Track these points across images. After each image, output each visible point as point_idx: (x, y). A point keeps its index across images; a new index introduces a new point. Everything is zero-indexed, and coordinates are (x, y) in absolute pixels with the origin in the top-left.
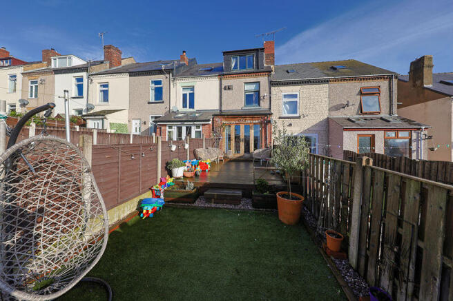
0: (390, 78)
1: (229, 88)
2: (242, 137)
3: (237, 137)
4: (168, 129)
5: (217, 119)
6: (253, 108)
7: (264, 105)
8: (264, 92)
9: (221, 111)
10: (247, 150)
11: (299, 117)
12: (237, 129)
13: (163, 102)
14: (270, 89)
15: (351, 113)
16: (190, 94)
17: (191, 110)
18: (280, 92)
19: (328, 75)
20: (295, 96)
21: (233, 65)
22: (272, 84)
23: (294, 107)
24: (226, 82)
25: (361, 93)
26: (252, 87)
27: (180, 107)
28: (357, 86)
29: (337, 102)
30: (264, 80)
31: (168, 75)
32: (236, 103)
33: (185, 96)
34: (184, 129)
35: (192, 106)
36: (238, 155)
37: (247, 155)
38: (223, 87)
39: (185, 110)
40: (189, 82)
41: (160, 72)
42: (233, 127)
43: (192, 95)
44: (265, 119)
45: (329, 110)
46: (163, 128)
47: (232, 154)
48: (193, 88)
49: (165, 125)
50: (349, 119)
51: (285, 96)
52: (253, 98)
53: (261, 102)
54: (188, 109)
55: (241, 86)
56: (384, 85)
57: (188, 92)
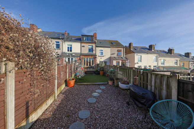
0: (123, 48)
1: (84, 46)
2: (89, 61)
3: (87, 61)
4: (65, 59)
5: (81, 56)
6: (91, 53)
8: (94, 49)
9: (81, 53)
10: (90, 65)
11: (103, 56)
12: (87, 59)
13: (60, 49)
14: (96, 48)
15: (115, 56)
16: (70, 47)
17: (71, 52)
18: (98, 49)
19: (110, 45)
20: (102, 50)
21: (85, 39)
22: (96, 46)
23: (102, 53)
24: (83, 45)
25: (117, 51)
26: (91, 47)
27: (66, 51)
28: (117, 49)
29: (112, 53)
30: (94, 45)
31: (62, 40)
32: (86, 51)
33: (68, 48)
34: (70, 59)
35: (71, 51)
36: (87, 67)
37: (90, 67)
38: (82, 46)
39: (68, 52)
40: (70, 43)
41: (59, 39)
42: (86, 59)
43: (71, 48)
44: (95, 57)
45: (111, 55)
46: (63, 58)
47: (86, 66)
48: (71, 45)
49: (64, 58)
50: (115, 57)
51: (100, 50)
52: (91, 50)
53: (93, 51)
54: (69, 52)
55: (87, 46)
56: (122, 49)
57: (69, 46)
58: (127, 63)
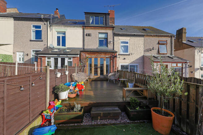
0: (171, 37)
1: (89, 35)
2: (99, 66)
3: (96, 65)
4: (47, 59)
5: (83, 54)
6: (104, 48)
7: (110, 47)
8: (110, 39)
9: (84, 49)
10: (102, 73)
11: (129, 55)
12: (96, 59)
13: (42, 41)
14: (114, 38)
15: (154, 53)
16: (62, 37)
17: (63, 47)
18: (119, 40)
19: (142, 33)
20: (127, 43)
21: (91, 21)
22: (115, 35)
23: (126, 49)
24: (87, 31)
25: (159, 43)
26: (103, 36)
27: (55, 45)
28: (157, 39)
29: (148, 48)
30: (110, 32)
31: (46, 23)
32: (93, 45)
33: (59, 38)
34: (59, 60)
35: (64, 44)
36: (96, 77)
37: (102, 77)
38: (85, 34)
39: (59, 47)
40: (62, 29)
41: (40, 20)
42: (93, 59)
43: (64, 38)
44: (113, 55)
45: (144, 51)
46: (43, 58)
47: (93, 76)
48: (64, 33)
49: (45, 57)
50: (154, 57)
51: (122, 42)
52: (104, 42)
53: (108, 45)
55: (97, 35)
56: (169, 39)
57: (61, 35)
58: (185, 68)
